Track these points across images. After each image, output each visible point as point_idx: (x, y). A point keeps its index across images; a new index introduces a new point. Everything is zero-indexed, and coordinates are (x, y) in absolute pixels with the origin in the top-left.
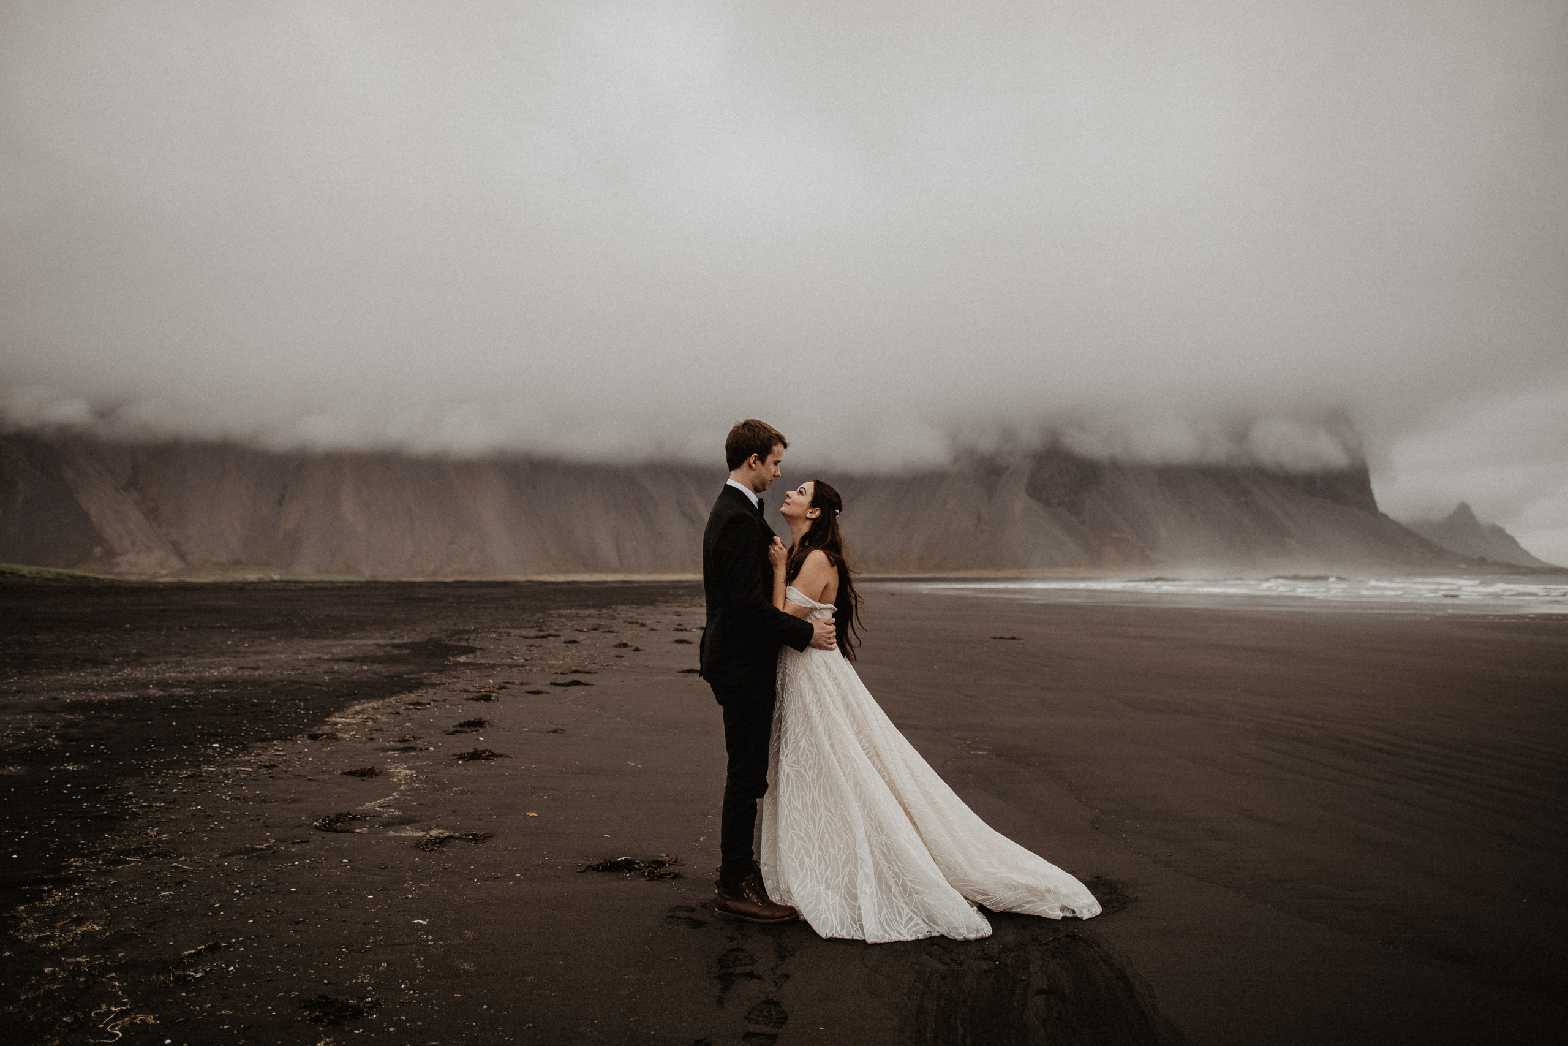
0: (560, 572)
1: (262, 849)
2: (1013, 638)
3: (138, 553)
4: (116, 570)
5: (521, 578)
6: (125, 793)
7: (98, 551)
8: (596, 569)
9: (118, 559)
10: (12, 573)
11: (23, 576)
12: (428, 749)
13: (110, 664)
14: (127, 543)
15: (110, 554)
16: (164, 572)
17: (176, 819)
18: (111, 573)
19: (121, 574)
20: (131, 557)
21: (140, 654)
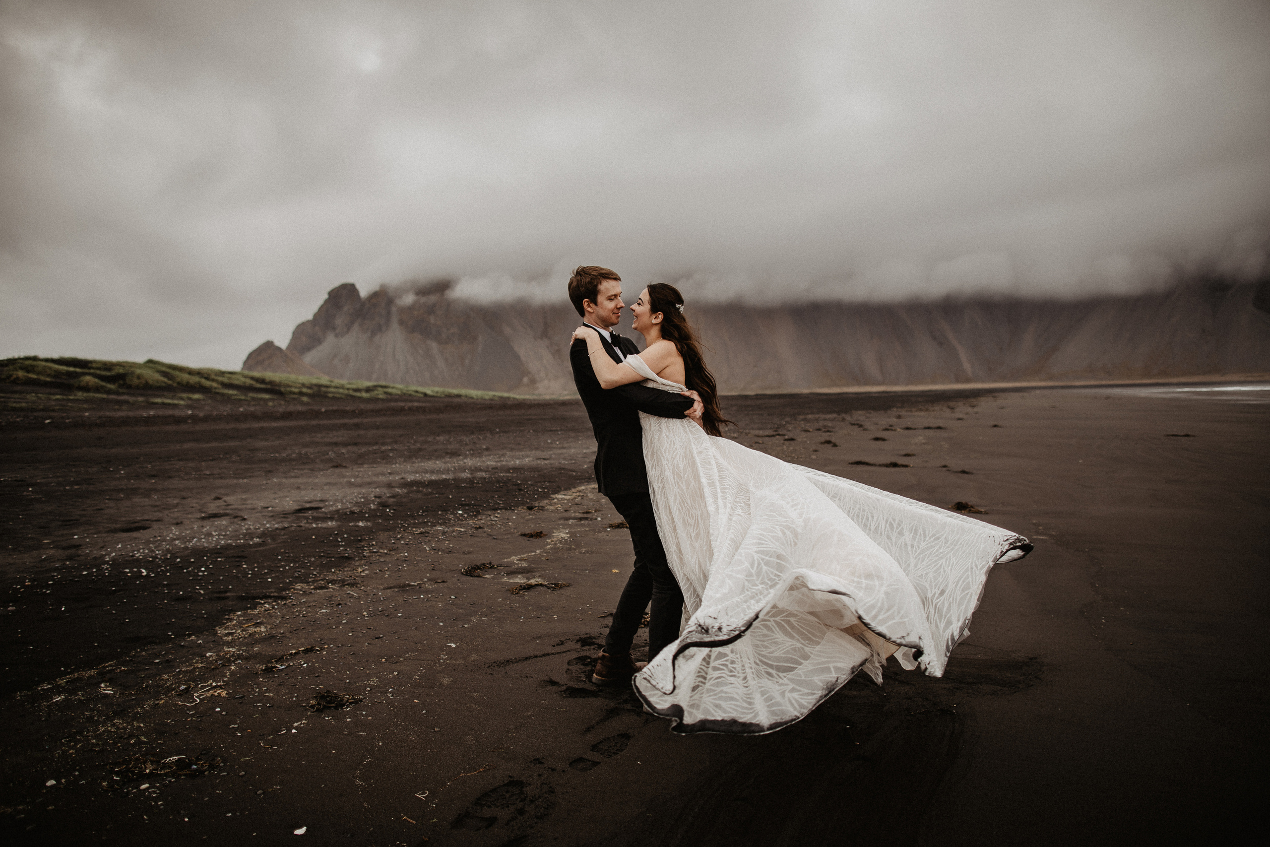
0: (837, 386)
1: (414, 585)
2: (1187, 436)
3: (550, 380)
4: (536, 392)
5: (806, 391)
6: (371, 542)
7: (525, 380)
8: (866, 383)
9: (538, 385)
10: (466, 396)
11: (472, 398)
12: (596, 519)
13: (460, 455)
14: (543, 374)
15: (533, 381)
16: (566, 393)
17: (384, 561)
18: (534, 394)
19: (540, 395)
20: (546, 382)
21: (487, 449)
